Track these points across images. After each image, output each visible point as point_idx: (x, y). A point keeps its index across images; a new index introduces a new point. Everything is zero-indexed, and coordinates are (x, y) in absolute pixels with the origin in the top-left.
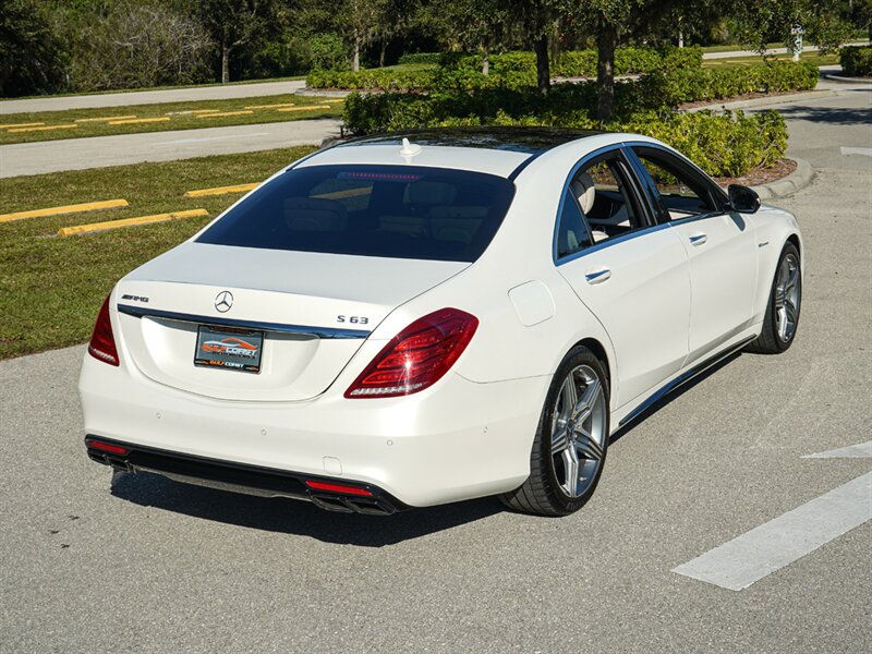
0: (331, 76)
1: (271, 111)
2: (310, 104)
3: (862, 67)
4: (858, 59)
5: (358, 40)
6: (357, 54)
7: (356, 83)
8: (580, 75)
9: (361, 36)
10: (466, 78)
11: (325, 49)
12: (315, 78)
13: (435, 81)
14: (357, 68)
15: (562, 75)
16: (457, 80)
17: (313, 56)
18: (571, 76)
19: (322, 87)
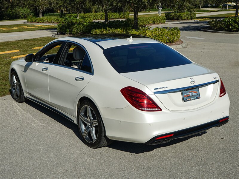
0: (34, 19)
1: (22, 28)
2: (31, 26)
3: (172, 18)
4: (171, 16)
5: (42, 9)
6: (41, 13)
7: (42, 21)
8: (99, 19)
9: (42, 8)
10: (74, 20)
11: (24, 12)
12: (30, 19)
13: (64, 20)
14: (41, 17)
15: (94, 19)
16: (71, 20)
17: (21, 14)
18: (97, 20)
19: (32, 22)
